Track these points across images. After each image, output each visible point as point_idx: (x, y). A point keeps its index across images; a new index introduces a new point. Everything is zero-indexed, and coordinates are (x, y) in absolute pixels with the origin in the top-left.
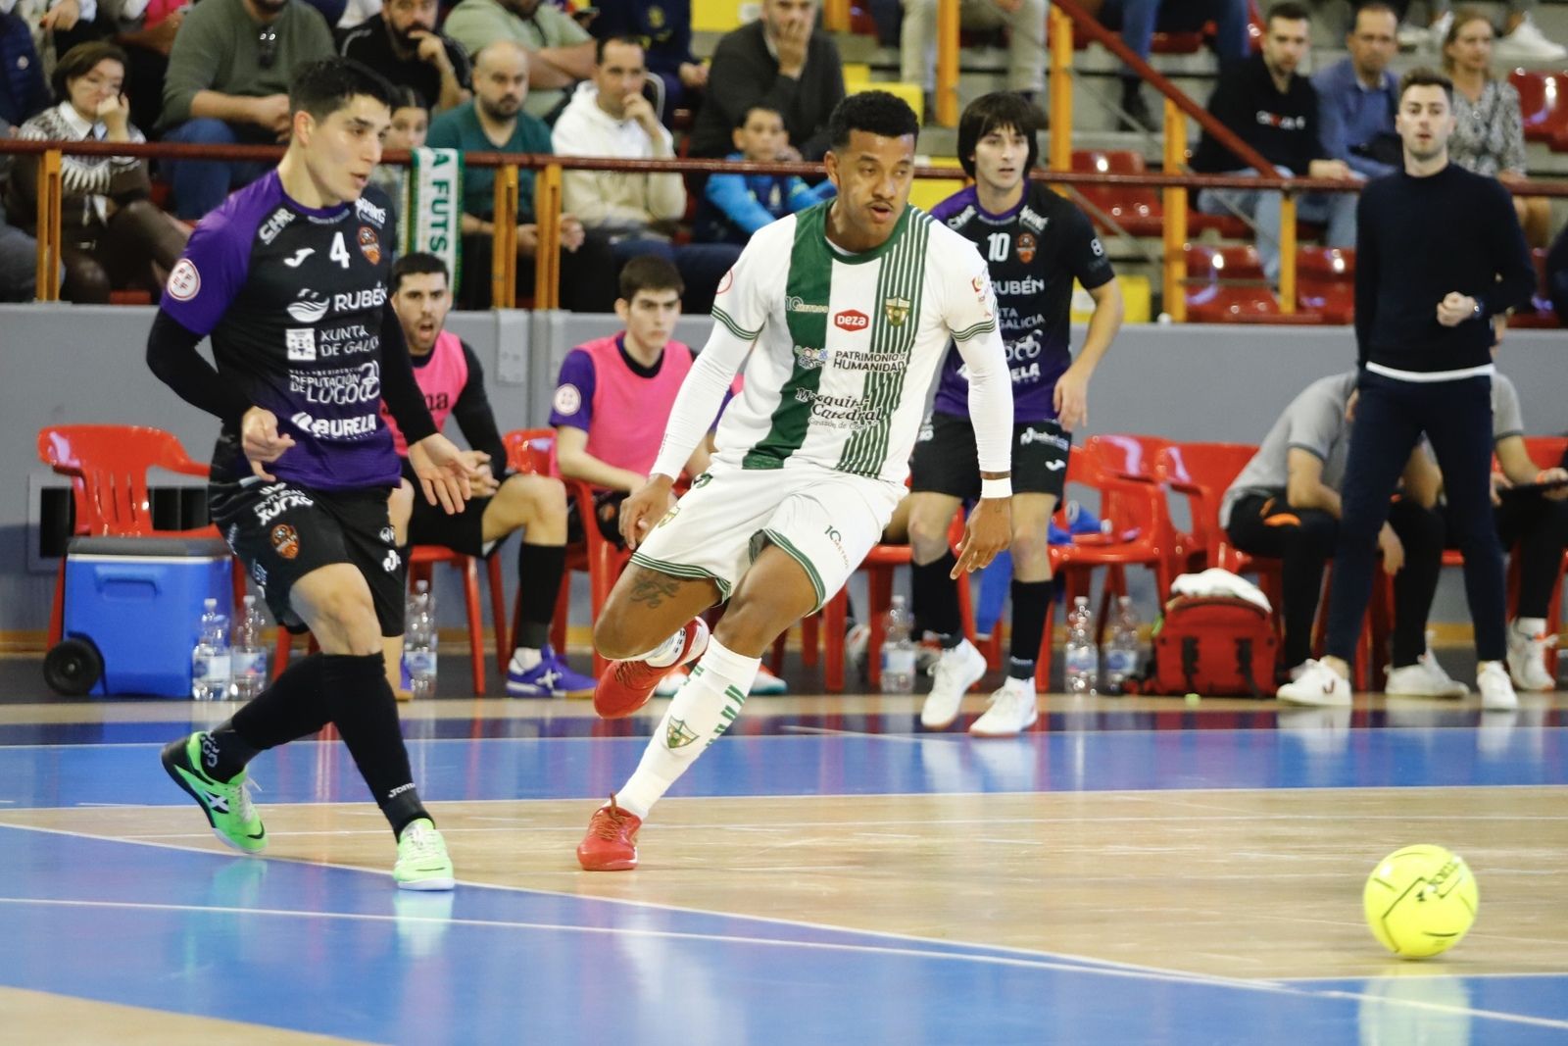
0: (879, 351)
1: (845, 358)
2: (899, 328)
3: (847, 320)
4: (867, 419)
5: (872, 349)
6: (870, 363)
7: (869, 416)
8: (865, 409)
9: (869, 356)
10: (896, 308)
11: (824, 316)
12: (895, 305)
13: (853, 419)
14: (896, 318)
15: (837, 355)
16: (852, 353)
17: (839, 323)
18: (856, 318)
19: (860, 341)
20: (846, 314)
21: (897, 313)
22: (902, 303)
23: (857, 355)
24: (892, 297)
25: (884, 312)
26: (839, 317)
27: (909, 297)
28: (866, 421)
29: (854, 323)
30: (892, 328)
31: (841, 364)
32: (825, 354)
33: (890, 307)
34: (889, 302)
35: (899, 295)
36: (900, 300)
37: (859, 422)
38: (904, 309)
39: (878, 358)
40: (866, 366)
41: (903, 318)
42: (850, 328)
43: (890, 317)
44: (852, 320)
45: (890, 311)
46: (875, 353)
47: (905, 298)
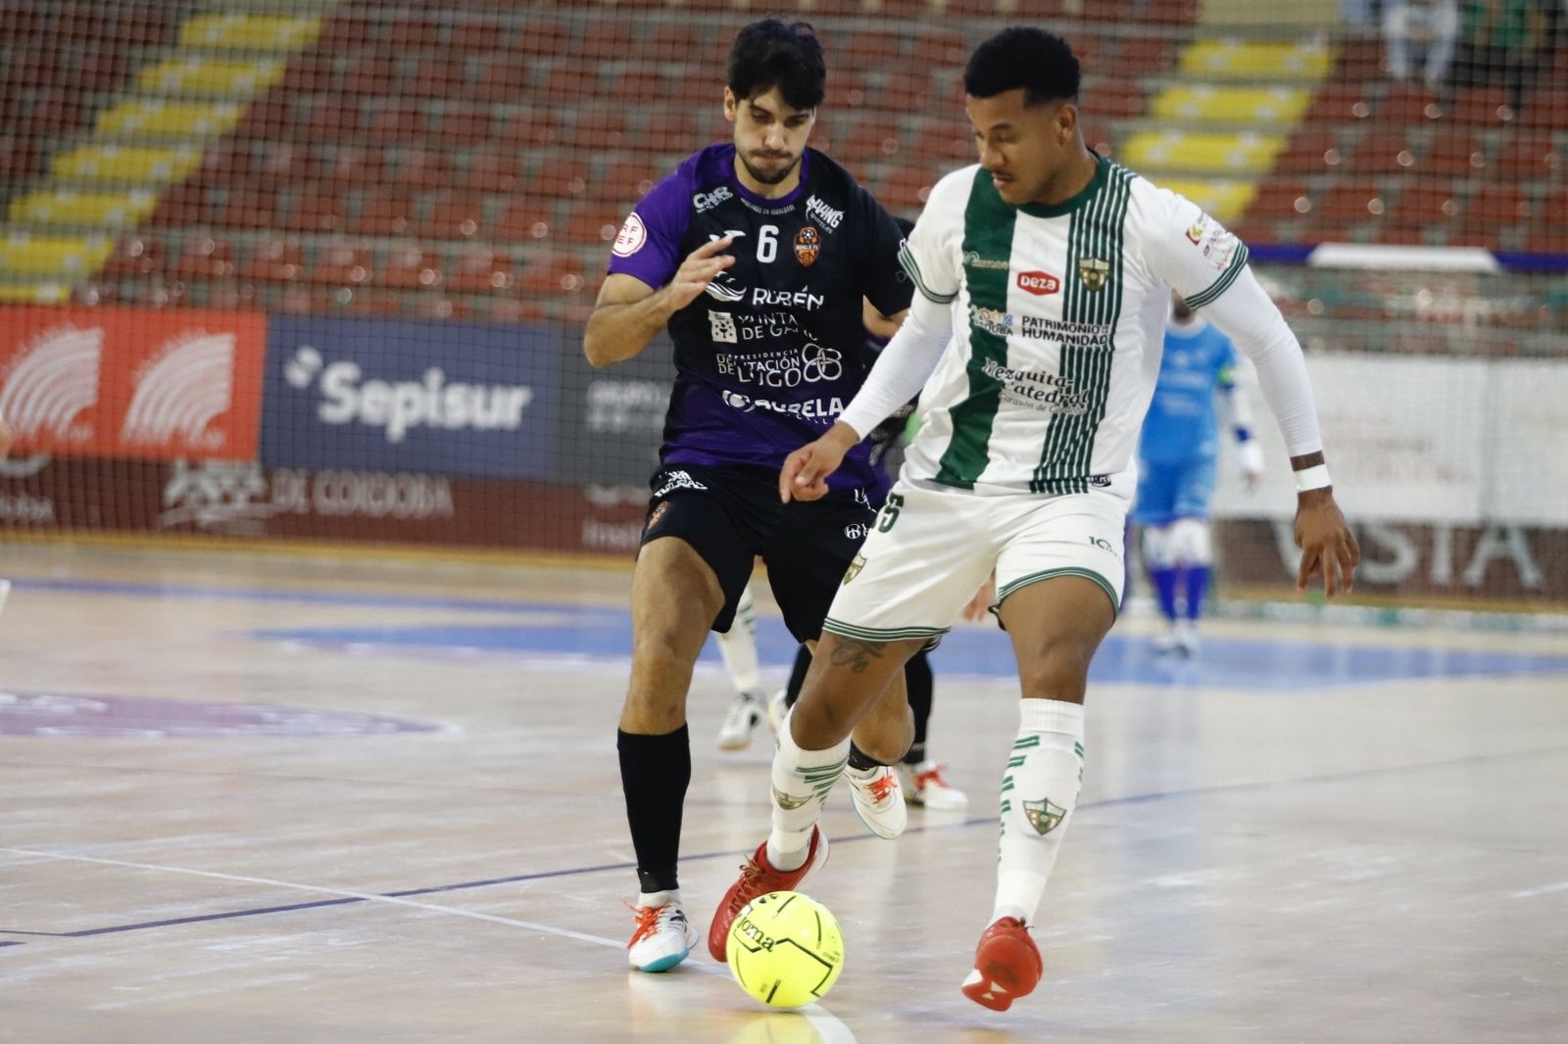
0: (1073, 319)
1: (1033, 326)
2: (1097, 294)
3: (1033, 283)
4: (1071, 401)
5: (1065, 318)
6: (1064, 333)
7: (1075, 400)
8: (1068, 391)
9: (1063, 325)
10: (1093, 271)
11: (1005, 273)
12: (1091, 267)
13: (1053, 401)
14: (1091, 282)
15: (1024, 322)
16: (1041, 320)
17: (1023, 283)
18: (1044, 281)
19: (1051, 307)
20: (1030, 275)
21: (1094, 276)
22: (1099, 265)
23: (1048, 323)
24: (1086, 257)
25: (1078, 275)
26: (1023, 278)
27: (1108, 258)
28: (1070, 405)
29: (1042, 286)
30: (1089, 294)
31: (1031, 332)
32: (1009, 320)
33: (1087, 269)
34: (1083, 263)
35: (1095, 255)
36: (1097, 261)
37: (1062, 405)
38: (1103, 271)
39: (1073, 328)
40: (1060, 337)
41: (1102, 281)
42: (1037, 292)
43: (1086, 281)
44: (1038, 283)
45: (1086, 274)
46: (1069, 323)
47: (1103, 259)
